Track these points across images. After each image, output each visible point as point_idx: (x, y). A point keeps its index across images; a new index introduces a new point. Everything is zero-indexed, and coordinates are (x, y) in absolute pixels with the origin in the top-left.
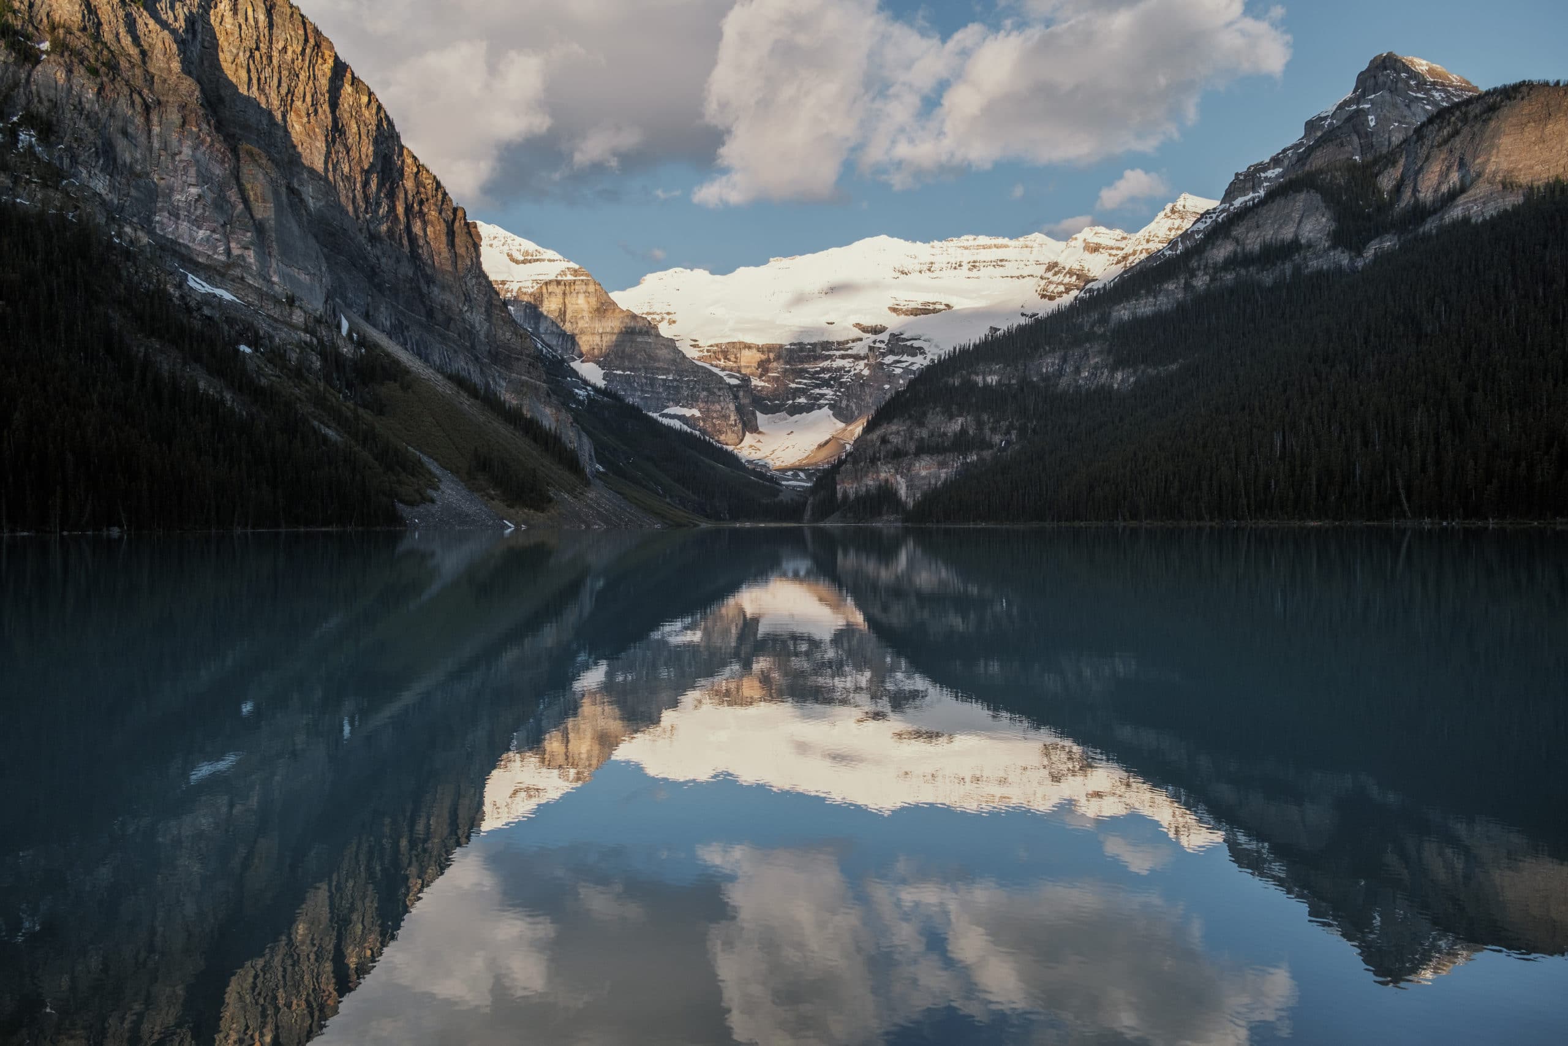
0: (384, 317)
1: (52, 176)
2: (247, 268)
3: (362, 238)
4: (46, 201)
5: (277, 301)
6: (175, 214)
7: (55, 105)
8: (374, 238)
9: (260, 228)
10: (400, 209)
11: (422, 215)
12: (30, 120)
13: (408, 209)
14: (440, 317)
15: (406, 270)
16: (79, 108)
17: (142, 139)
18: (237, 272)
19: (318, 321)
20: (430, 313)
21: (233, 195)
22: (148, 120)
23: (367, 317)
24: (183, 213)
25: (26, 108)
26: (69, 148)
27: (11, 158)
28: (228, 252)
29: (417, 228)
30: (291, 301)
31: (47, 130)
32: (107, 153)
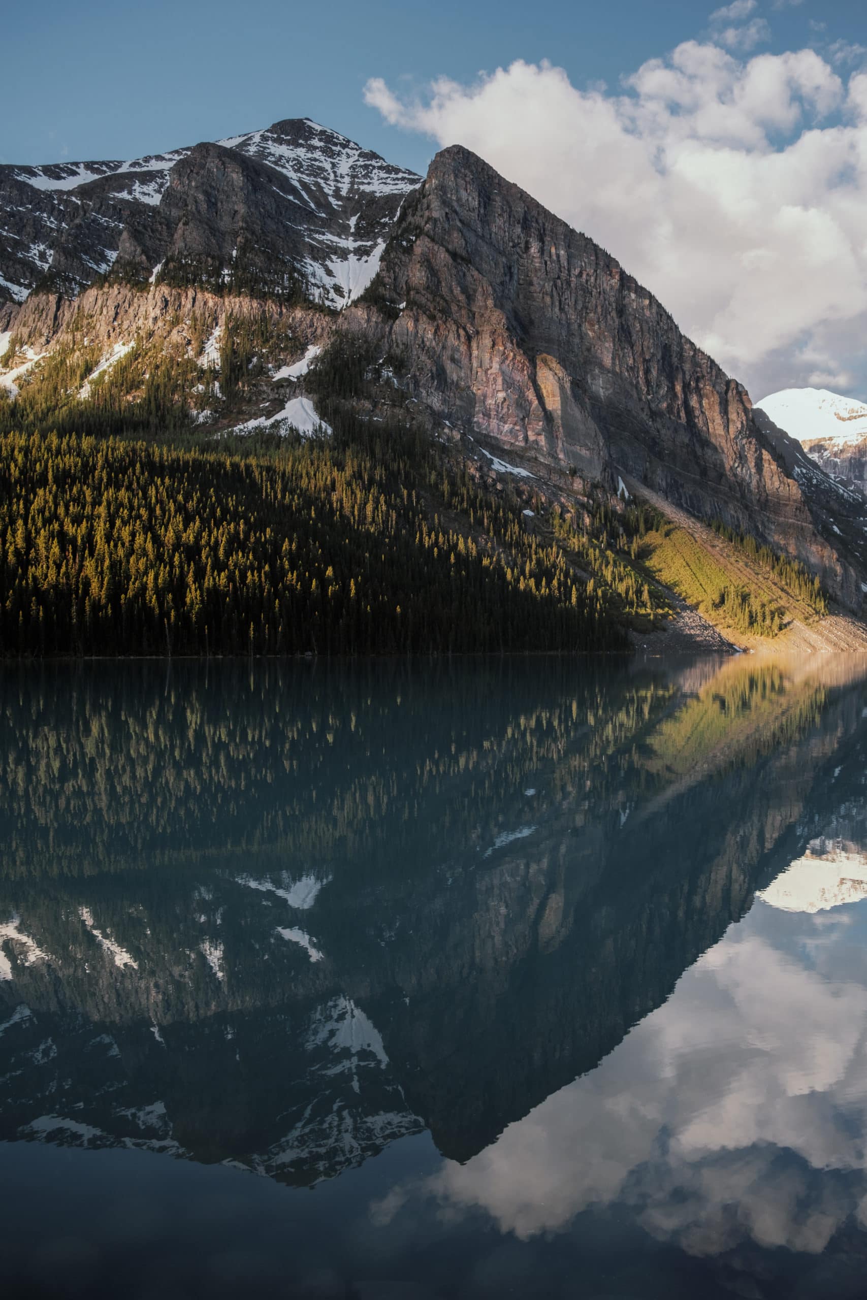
0: (660, 479)
1: (400, 398)
2: (539, 450)
3: (644, 416)
4: (394, 416)
5: (561, 473)
6: (487, 415)
7: (406, 346)
8: (655, 414)
9: (548, 417)
10: (678, 388)
11: (698, 390)
12: (391, 360)
13: (686, 387)
14: (712, 474)
15: (684, 438)
16: (422, 346)
17: (465, 361)
18: (532, 453)
19: (595, 486)
20: (704, 472)
21: (531, 395)
22: (469, 347)
23: (647, 481)
24: (493, 413)
25: (388, 353)
26: (414, 376)
27: (374, 390)
28: (526, 439)
29: (694, 402)
30: (574, 472)
31: (399, 364)
32: (440, 375)
